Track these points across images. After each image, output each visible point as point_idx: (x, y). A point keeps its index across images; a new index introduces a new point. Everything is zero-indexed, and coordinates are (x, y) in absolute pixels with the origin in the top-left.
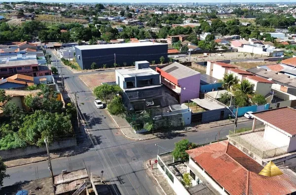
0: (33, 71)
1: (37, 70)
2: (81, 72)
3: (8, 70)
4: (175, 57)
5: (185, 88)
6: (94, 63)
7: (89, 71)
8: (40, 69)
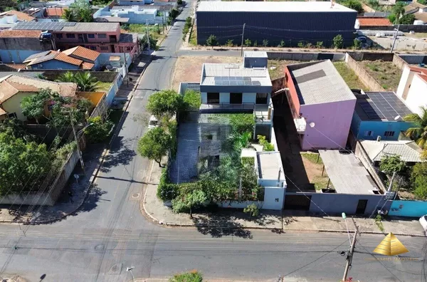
0: (110, 42)
1: (116, 41)
2: (190, 49)
3: (76, 37)
4: (377, 35)
5: (313, 125)
6: (212, 37)
7: (204, 48)
8: (120, 40)
